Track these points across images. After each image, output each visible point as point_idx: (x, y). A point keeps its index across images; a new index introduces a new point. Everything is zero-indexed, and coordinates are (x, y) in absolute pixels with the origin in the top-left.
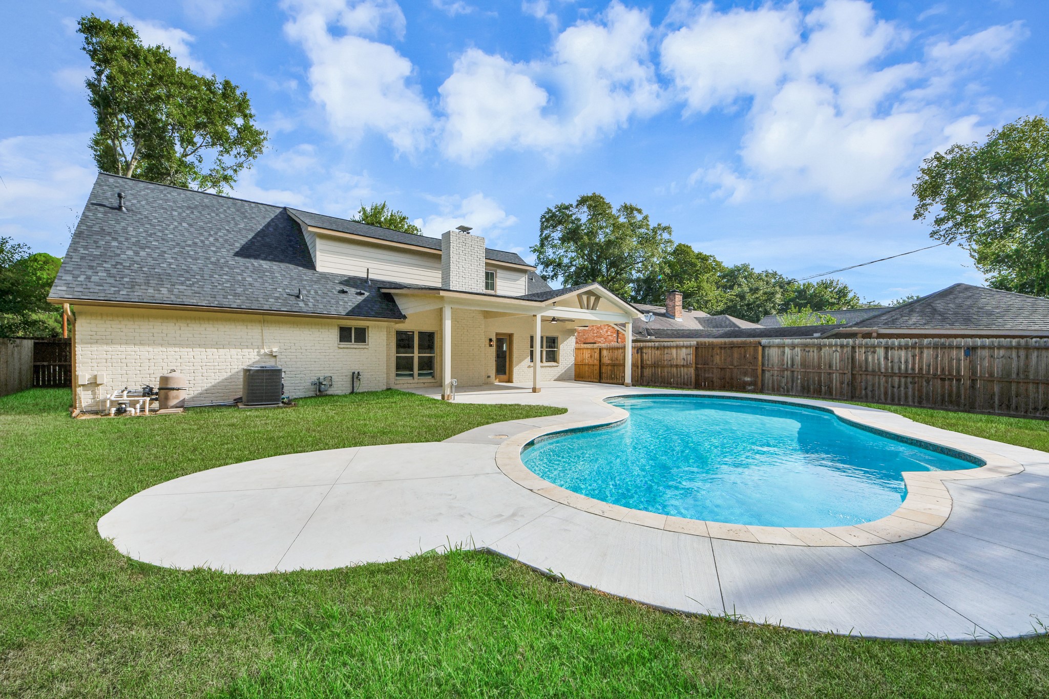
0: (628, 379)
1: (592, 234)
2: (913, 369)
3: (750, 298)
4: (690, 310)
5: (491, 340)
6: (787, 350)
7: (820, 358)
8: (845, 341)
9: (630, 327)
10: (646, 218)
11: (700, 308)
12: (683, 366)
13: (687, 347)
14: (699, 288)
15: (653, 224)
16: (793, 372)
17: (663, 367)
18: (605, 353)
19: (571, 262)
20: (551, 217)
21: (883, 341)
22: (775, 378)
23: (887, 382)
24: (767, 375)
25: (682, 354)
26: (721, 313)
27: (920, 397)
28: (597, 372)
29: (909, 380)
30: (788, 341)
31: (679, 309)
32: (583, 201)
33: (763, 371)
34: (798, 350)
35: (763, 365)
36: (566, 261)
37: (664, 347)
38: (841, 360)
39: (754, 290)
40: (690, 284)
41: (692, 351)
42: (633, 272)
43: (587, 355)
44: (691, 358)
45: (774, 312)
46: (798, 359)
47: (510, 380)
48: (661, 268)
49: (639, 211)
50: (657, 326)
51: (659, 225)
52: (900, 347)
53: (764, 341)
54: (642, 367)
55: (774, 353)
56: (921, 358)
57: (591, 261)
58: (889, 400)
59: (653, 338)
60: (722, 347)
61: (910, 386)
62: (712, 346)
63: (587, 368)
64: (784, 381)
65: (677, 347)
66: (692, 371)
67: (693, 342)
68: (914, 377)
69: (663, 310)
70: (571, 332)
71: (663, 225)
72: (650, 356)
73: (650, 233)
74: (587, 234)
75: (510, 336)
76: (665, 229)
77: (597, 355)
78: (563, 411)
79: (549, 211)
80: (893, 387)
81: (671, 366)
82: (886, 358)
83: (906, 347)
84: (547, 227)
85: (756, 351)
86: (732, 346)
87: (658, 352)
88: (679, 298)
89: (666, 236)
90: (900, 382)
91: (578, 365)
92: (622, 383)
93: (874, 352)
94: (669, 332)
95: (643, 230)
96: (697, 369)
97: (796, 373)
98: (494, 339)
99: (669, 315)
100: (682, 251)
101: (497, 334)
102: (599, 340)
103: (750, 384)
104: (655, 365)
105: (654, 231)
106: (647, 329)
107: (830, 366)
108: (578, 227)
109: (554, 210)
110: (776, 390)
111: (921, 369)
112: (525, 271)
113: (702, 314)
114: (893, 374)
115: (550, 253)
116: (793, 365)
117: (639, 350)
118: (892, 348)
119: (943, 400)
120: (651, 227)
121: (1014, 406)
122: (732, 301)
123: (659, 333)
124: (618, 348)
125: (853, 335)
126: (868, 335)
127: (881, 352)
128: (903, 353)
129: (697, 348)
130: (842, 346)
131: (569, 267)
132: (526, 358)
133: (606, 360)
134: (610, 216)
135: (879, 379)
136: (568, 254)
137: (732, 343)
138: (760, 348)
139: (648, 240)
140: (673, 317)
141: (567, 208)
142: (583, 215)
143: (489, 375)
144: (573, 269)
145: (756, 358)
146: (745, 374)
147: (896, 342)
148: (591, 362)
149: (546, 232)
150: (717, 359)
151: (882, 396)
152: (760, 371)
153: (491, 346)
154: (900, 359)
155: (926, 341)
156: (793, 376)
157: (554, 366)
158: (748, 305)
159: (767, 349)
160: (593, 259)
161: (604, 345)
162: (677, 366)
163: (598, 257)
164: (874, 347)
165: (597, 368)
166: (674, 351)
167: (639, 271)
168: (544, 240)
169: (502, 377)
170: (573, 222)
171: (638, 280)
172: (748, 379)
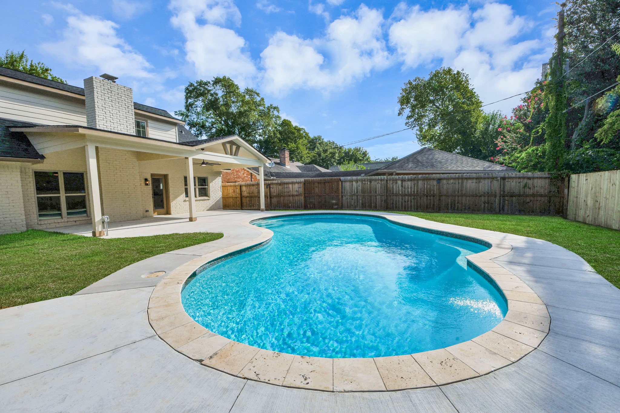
0: (263, 206)
1: (227, 105)
2: (414, 192)
3: (323, 155)
4: (293, 161)
5: (146, 180)
6: (354, 183)
7: (370, 187)
8: (382, 177)
9: (262, 170)
10: (263, 99)
11: (298, 161)
12: (297, 195)
13: (298, 183)
14: (298, 148)
15: (267, 104)
16: (357, 196)
17: (284, 196)
18: (244, 189)
19: (212, 125)
20: (194, 89)
21: (401, 176)
22: (349, 200)
23: (402, 199)
24: (344, 198)
25: (296, 188)
26: (310, 163)
27: (417, 206)
28: (239, 202)
29: (413, 197)
30: (354, 178)
31: (287, 159)
32: (217, 81)
33: (342, 196)
34: (360, 183)
35: (342, 192)
36: (207, 124)
37: (284, 183)
38: (381, 187)
39: (325, 151)
40: (292, 145)
41: (301, 185)
42: (257, 136)
43: (231, 190)
44: (301, 190)
45: (335, 164)
46: (360, 188)
47: (168, 212)
48: (274, 134)
49: (258, 94)
50: (276, 171)
51: (271, 105)
52: (408, 180)
53: (342, 178)
54: (271, 197)
55: (347, 185)
56: (417, 185)
57: (227, 125)
58: (403, 209)
59: (275, 178)
60: (319, 183)
61: (413, 201)
62: (313, 182)
63: (231, 199)
64: (353, 201)
65: (293, 183)
66: (302, 198)
67: (302, 180)
68: (415, 195)
69: (278, 160)
70: (218, 174)
71: (274, 106)
72: (275, 190)
73: (266, 110)
74: (224, 105)
75: (166, 176)
76: (275, 108)
77: (238, 191)
78: (219, 236)
79: (191, 85)
80: (405, 202)
81: (289, 196)
82: (402, 186)
83: (411, 180)
84: (190, 97)
85: (338, 185)
86: (325, 182)
87: (280, 187)
88: (287, 154)
89: (276, 113)
90: (408, 198)
91: (224, 198)
92: (258, 209)
93: (396, 183)
94: (285, 174)
95: (261, 108)
96: (305, 197)
97: (359, 197)
98: (150, 179)
99: (282, 164)
100: (286, 124)
101: (152, 175)
102: (238, 180)
103: (336, 204)
104: (279, 196)
105: (268, 108)
106: (271, 173)
107: (376, 192)
108: (217, 99)
109: (195, 85)
110: (349, 208)
111: (417, 191)
112: (175, 124)
113: (300, 164)
114: (405, 195)
115: (194, 118)
116: (357, 192)
117: (268, 186)
118: (405, 181)
119: (427, 208)
120: (266, 106)
121: (456, 208)
122: (314, 156)
123: (278, 175)
124: (253, 185)
125: (384, 174)
126: (391, 174)
127: (399, 182)
128: (409, 183)
129: (305, 183)
130: (381, 180)
131: (211, 129)
132: (181, 194)
133: (245, 194)
134: (238, 95)
135: (399, 198)
136: (209, 118)
137: (325, 180)
138: (340, 183)
139: (266, 114)
140: (284, 165)
141: (206, 84)
142: (220, 92)
143: (147, 209)
144: (214, 130)
145: (338, 189)
146: (333, 199)
147: (406, 177)
148: (234, 195)
149: (190, 101)
150: (317, 190)
151: (400, 207)
152: (340, 196)
153: (147, 185)
154: (408, 186)
155: (420, 176)
156: (357, 198)
157: (206, 200)
158: (323, 159)
159: (343, 183)
160: (228, 124)
161: (243, 183)
162: (293, 196)
163: (232, 123)
164: (396, 180)
165: (239, 199)
166: (291, 186)
167: (260, 136)
168: (188, 107)
169: (161, 210)
170: (212, 95)
171: (260, 142)
172: (334, 201)
